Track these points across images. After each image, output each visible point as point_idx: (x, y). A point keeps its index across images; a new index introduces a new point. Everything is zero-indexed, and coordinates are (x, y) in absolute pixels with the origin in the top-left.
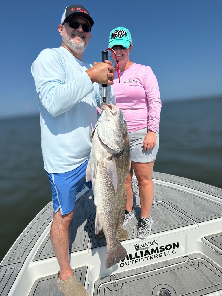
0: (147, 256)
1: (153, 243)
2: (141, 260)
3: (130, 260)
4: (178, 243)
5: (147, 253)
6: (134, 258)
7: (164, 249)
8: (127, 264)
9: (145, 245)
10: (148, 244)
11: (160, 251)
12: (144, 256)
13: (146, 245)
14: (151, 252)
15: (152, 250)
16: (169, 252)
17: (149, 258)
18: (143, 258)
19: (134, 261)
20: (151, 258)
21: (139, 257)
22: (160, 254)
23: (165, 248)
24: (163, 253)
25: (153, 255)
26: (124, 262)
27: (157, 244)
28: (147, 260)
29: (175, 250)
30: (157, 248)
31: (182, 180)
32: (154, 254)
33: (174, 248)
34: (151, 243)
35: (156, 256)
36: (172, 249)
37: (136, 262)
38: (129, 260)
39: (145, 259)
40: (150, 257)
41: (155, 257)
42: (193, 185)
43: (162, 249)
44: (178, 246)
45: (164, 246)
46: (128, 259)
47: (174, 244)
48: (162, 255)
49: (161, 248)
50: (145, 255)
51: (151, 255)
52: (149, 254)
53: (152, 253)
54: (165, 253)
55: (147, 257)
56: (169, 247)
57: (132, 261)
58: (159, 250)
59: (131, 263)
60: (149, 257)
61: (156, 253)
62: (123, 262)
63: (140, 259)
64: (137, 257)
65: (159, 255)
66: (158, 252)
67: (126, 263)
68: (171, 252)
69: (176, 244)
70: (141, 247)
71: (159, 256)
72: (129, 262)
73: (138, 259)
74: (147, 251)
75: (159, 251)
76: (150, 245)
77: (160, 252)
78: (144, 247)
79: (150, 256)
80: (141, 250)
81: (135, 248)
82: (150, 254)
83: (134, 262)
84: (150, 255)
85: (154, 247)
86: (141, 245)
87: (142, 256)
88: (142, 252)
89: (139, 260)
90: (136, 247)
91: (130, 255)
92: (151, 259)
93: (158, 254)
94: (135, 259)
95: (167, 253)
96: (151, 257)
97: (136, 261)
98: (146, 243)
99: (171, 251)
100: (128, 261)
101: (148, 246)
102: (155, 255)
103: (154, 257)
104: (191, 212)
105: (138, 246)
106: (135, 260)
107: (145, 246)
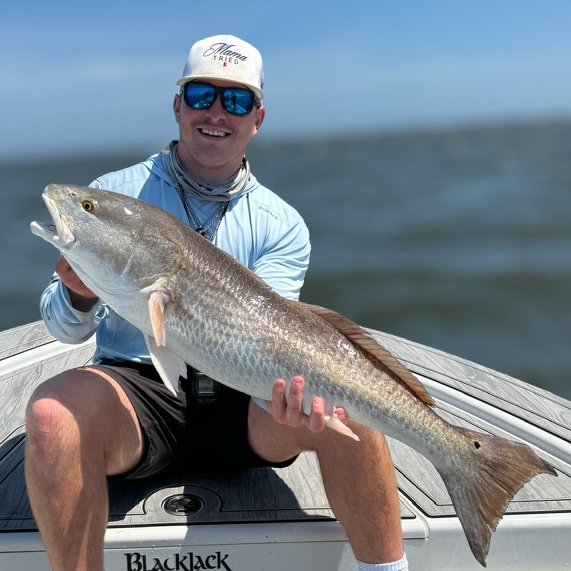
10: (187, 563)
31: (442, 362)
42: (480, 382)
98: (177, 556)
104: (422, 475)
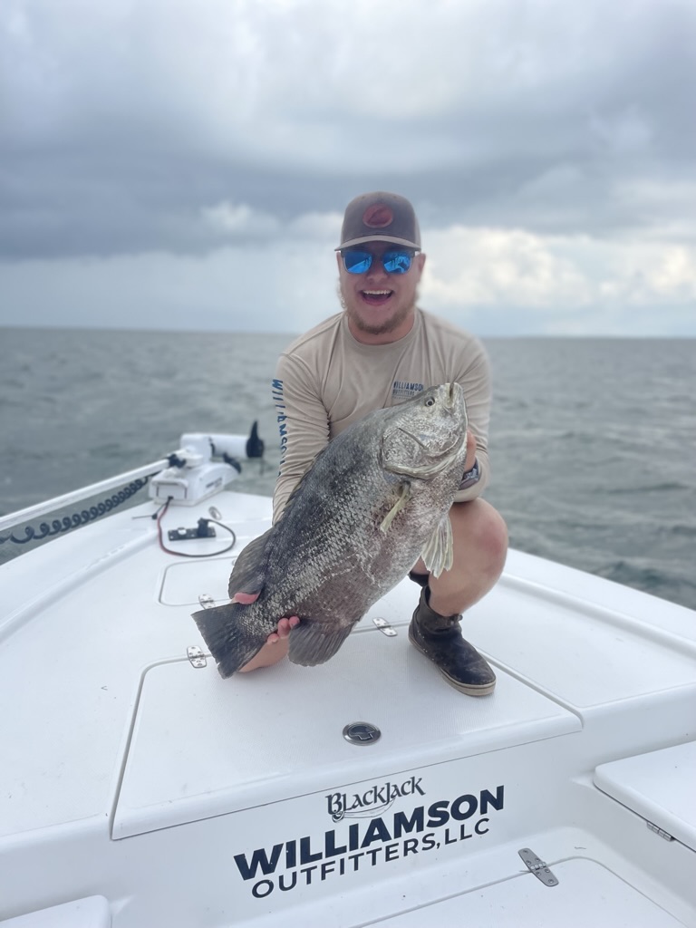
0: (374, 845)
1: (406, 791)
2: (349, 864)
3: (299, 867)
4: (500, 790)
5: (376, 832)
6: (318, 856)
7: (447, 813)
8: (287, 883)
9: (370, 798)
11: (431, 824)
12: (363, 846)
13: (377, 796)
14: (391, 830)
15: (399, 818)
16: (463, 827)
17: (381, 855)
18: (356, 857)
19: (319, 869)
20: (391, 856)
21: (343, 850)
22: (428, 839)
23: (448, 810)
24: (439, 833)
25: (401, 841)
26: (273, 877)
27: (422, 793)
28: (374, 863)
29: (487, 820)
30: (418, 813)
32: (405, 836)
33: (484, 811)
34: (396, 789)
35: (411, 845)
36: (477, 815)
37: (324, 872)
38: (294, 865)
39: (365, 860)
40: (388, 853)
41: (406, 850)
43: (440, 813)
44: (498, 804)
45: (445, 804)
46: (291, 863)
47: (486, 795)
48: (433, 843)
49: (433, 812)
50: (366, 843)
51: (393, 841)
52: (384, 836)
53: (398, 834)
54: (447, 831)
55: (374, 852)
56: (464, 808)
57: (309, 871)
58: (427, 818)
59: (302, 877)
60: (384, 850)
61: (414, 834)
62: (269, 877)
63: (342, 861)
64: (331, 850)
65: (425, 841)
66: (420, 828)
67: (281, 878)
68: (469, 830)
69: (495, 795)
70: (354, 807)
71: (421, 845)
72: (294, 875)
73: (337, 858)
75: (426, 823)
76: (393, 797)
77: (427, 830)
79: (388, 848)
81: (330, 811)
82: (390, 839)
83: (316, 874)
84: (388, 843)
85: (407, 806)
86: (357, 796)
87: (354, 845)
88: (354, 830)
89: (337, 866)
90: (335, 807)
91: (306, 843)
92: (388, 859)
93: (419, 836)
94: (325, 860)
95: (456, 833)
96: (391, 849)
97: (327, 868)
99: (469, 824)
100: (293, 870)
101: (383, 801)
102: (406, 843)
103: (401, 848)
105: (341, 800)
106: (324, 866)
107: (373, 800)
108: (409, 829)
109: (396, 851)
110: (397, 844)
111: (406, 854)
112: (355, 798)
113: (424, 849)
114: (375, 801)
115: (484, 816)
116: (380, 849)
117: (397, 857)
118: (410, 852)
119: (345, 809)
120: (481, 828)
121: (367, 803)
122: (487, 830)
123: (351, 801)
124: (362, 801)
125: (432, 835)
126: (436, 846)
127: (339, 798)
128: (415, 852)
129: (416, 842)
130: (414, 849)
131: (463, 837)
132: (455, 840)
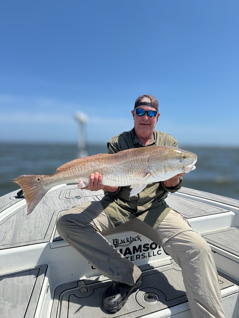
0: (127, 255)
1: (136, 240)
5: (128, 252)
9: (125, 241)
11: (144, 250)
13: (128, 240)
14: (132, 252)
15: (134, 248)
16: (153, 252)
20: (132, 259)
22: (143, 255)
23: (149, 246)
24: (146, 253)
25: (135, 255)
27: (141, 241)
29: (161, 250)
30: (140, 246)
32: (136, 254)
33: (159, 247)
34: (133, 239)
35: (138, 256)
36: (158, 249)
40: (131, 258)
41: (137, 258)
43: (146, 247)
45: (148, 244)
48: (145, 256)
49: (144, 246)
51: (133, 255)
52: (130, 253)
53: (134, 253)
55: (127, 258)
56: (154, 246)
58: (143, 249)
60: (130, 257)
61: (139, 253)
65: (142, 255)
66: (141, 252)
68: (155, 253)
70: (121, 243)
71: (141, 257)
74: (128, 249)
76: (132, 241)
77: (143, 252)
78: (124, 244)
79: (131, 257)
80: (121, 248)
85: (136, 244)
86: (122, 240)
88: (121, 250)
90: (115, 243)
93: (141, 254)
95: (151, 254)
96: (132, 257)
99: (155, 251)
101: (129, 242)
102: (137, 256)
103: (135, 257)
108: (137, 252)
109: (134, 258)
110: (134, 256)
111: (137, 259)
112: (121, 241)
113: (142, 258)
114: (127, 242)
115: (160, 249)
116: (129, 257)
117: (134, 260)
118: (138, 259)
119: (118, 244)
120: (159, 253)
121: (125, 243)
122: (161, 254)
123: (120, 242)
124: (123, 242)
125: (144, 254)
126: (146, 257)
127: (116, 240)
128: (140, 259)
129: (139, 255)
130: (139, 258)
131: (154, 255)
132: (151, 256)
